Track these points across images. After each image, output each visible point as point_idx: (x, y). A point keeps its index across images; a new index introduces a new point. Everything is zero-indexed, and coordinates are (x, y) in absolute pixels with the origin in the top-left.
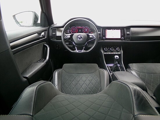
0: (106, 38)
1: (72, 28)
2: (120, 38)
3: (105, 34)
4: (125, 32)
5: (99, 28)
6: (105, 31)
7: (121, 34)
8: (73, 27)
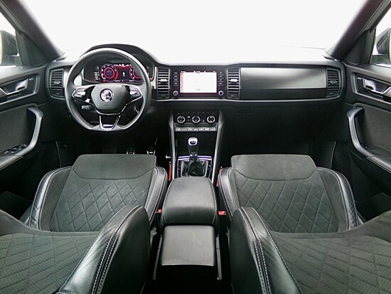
0: (181, 92)
1: (104, 69)
2: (216, 92)
3: (179, 83)
4: (228, 78)
5: (163, 68)
6: (179, 77)
7: (218, 83)
8: (107, 66)
